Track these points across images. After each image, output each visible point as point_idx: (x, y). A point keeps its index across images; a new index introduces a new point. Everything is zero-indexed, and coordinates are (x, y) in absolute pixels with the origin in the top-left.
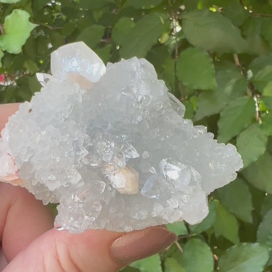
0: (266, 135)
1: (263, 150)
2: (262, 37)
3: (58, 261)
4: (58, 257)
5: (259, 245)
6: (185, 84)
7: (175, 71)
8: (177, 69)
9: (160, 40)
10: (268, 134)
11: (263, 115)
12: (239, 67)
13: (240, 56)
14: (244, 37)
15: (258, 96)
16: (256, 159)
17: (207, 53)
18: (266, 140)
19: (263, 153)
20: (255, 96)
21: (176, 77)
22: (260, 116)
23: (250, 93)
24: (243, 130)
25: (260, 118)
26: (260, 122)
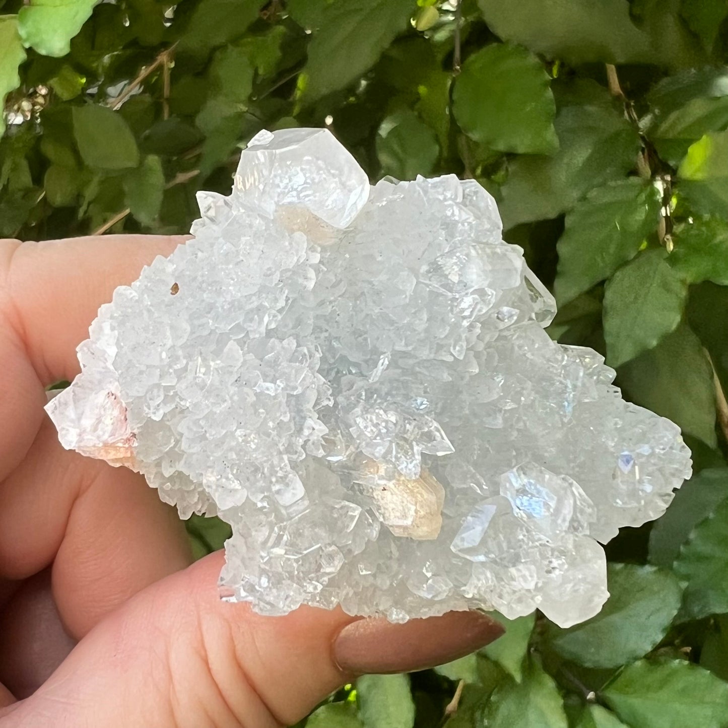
0: (683, 282)
1: (674, 319)
2: (684, 22)
3: (206, 662)
4: (205, 651)
5: (655, 572)
6: (475, 136)
7: (451, 102)
8: (455, 97)
9: (413, 23)
10: (689, 280)
11: (679, 228)
12: (618, 98)
13: (621, 70)
14: (636, 19)
15: (668, 178)
16: (654, 343)
17: (537, 60)
18: (684, 293)
19: (674, 327)
20: (658, 178)
21: (453, 120)
22: (669, 230)
23: (645, 169)
24: (623, 263)
25: (669, 237)
26: (671, 247)
